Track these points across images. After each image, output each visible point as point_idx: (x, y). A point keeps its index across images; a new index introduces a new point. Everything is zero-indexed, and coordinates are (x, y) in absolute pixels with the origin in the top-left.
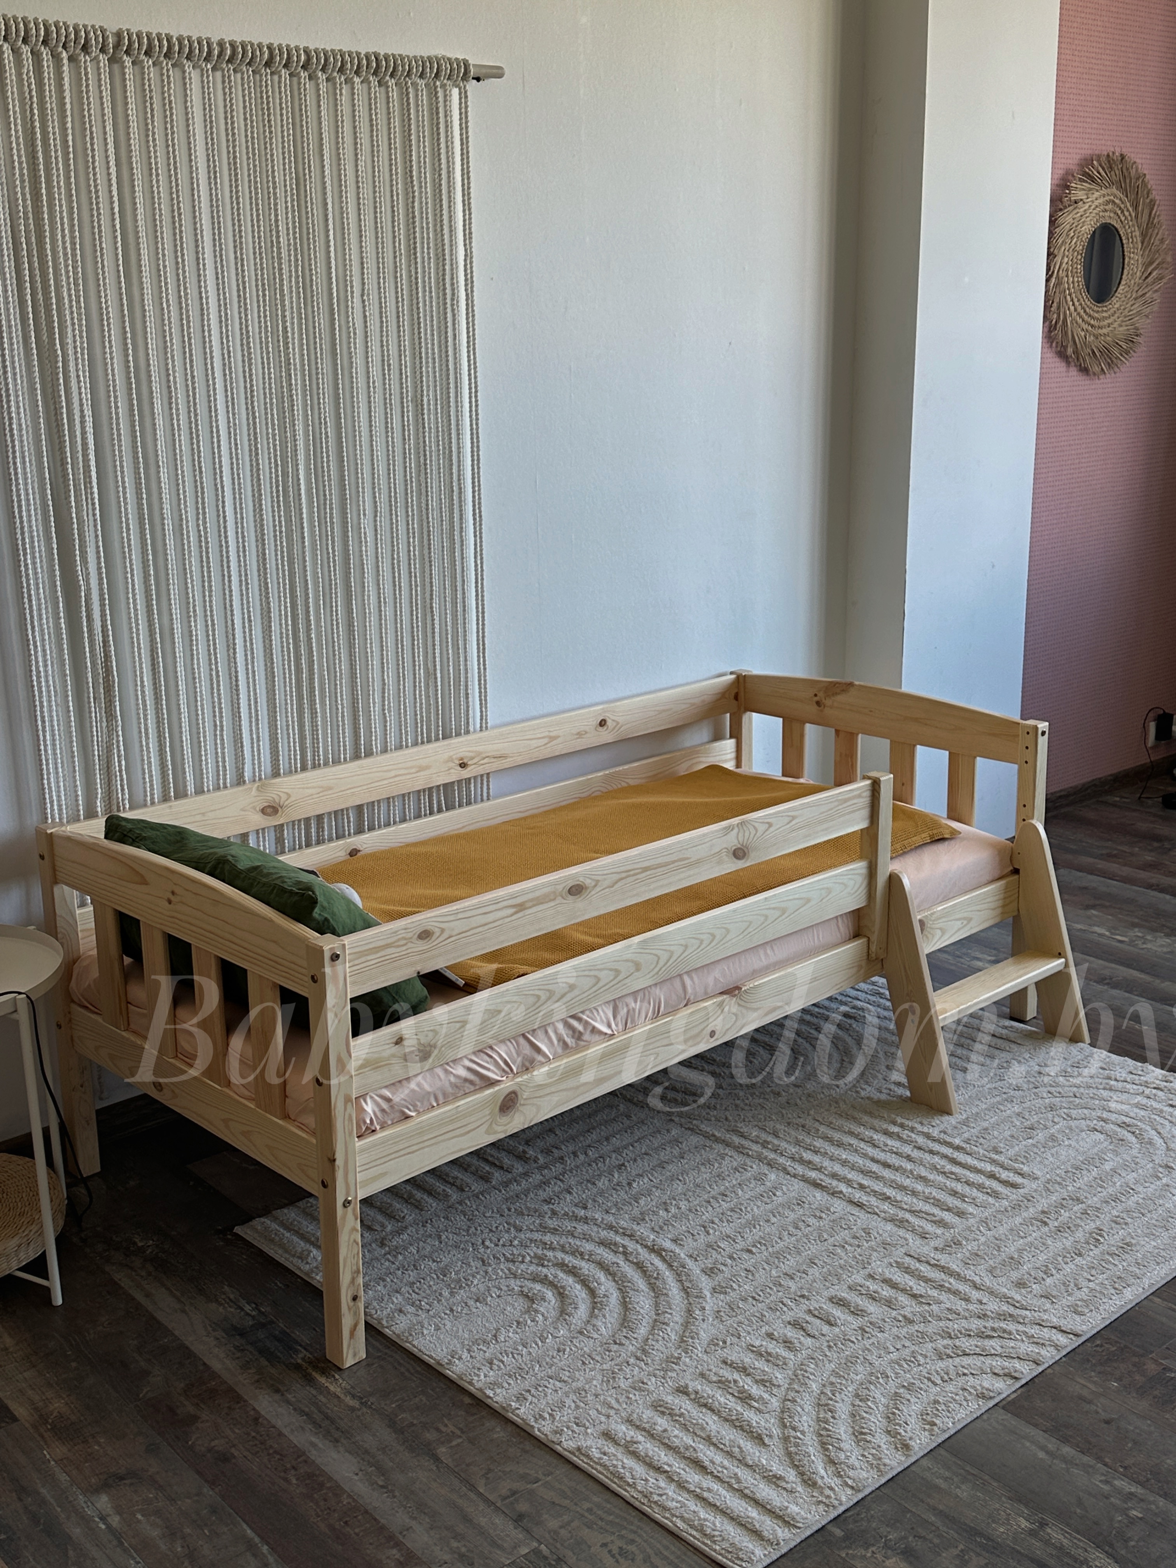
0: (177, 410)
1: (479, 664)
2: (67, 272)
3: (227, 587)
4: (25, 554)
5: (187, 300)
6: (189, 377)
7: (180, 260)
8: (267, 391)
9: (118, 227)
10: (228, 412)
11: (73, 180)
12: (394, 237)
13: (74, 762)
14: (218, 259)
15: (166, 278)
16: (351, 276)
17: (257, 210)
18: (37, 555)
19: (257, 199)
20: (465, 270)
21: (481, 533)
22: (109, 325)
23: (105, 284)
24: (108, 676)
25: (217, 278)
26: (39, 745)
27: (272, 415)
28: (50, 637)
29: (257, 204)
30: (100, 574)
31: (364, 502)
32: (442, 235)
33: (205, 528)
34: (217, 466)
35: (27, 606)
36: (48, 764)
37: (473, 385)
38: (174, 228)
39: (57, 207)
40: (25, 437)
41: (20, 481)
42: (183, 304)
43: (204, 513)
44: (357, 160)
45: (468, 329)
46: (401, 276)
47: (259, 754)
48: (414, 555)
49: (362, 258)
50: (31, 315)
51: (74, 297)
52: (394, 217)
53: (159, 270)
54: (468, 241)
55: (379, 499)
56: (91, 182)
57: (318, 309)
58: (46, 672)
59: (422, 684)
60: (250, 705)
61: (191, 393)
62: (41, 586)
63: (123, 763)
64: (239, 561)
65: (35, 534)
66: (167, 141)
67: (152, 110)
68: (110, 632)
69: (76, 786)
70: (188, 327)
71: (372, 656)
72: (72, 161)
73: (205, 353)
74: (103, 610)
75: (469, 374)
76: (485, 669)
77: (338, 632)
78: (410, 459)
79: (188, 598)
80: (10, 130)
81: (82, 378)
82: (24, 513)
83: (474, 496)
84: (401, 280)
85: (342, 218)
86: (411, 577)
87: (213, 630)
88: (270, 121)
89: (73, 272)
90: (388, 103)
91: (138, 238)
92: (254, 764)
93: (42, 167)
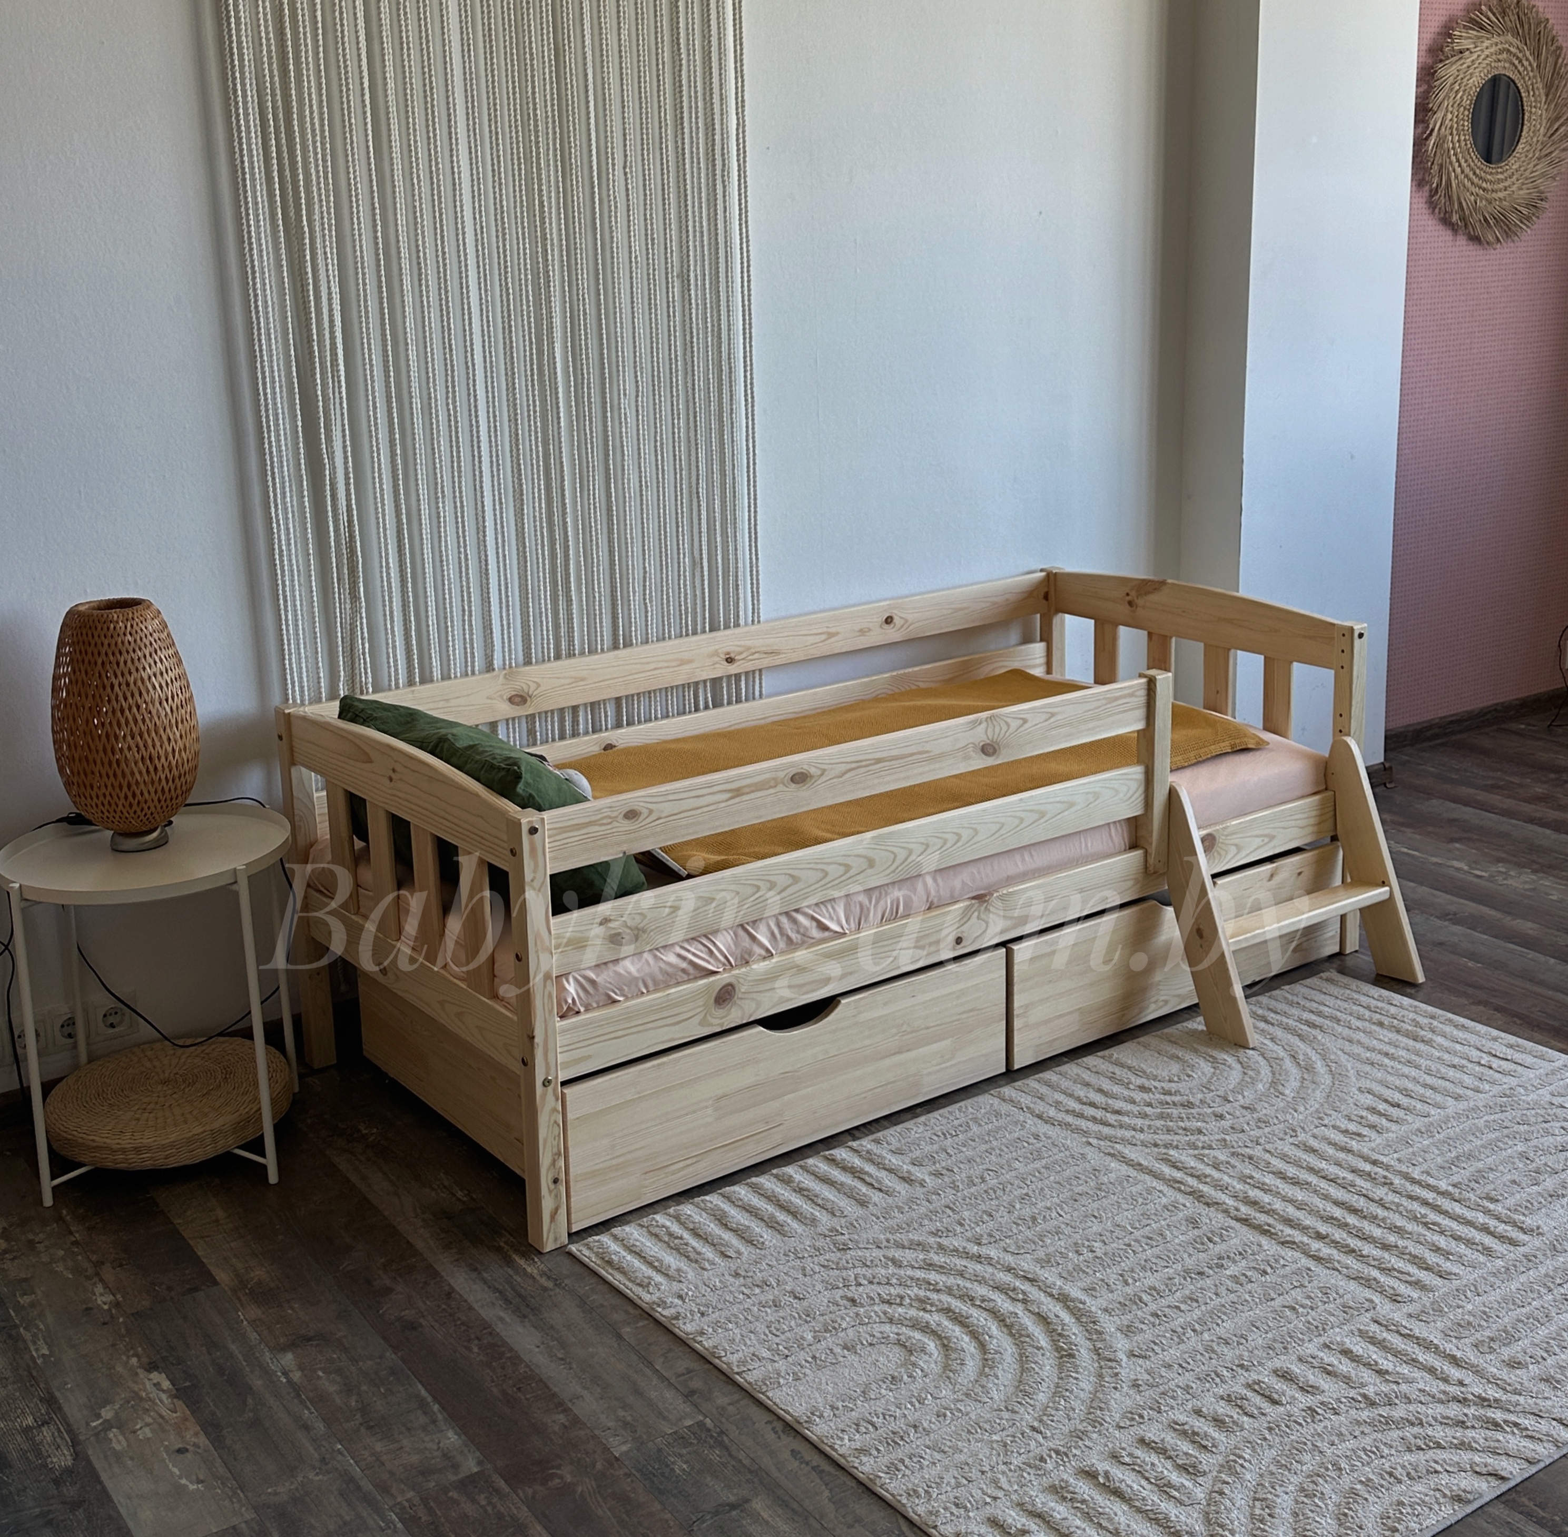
0: (427, 286)
1: (751, 554)
2: (315, 148)
3: (476, 467)
4: (269, 432)
5: (438, 175)
6: (440, 253)
7: (431, 135)
8: (522, 266)
9: (368, 102)
10: (480, 289)
11: (321, 55)
12: (660, 107)
13: (316, 643)
14: (472, 133)
15: (417, 153)
16: (612, 148)
17: (513, 82)
18: (282, 432)
19: (513, 71)
20: (738, 140)
21: (753, 415)
22: (357, 201)
23: (353, 160)
24: (352, 556)
25: (470, 153)
26: (281, 625)
27: (527, 291)
28: (294, 515)
29: (513, 77)
30: (345, 452)
31: (624, 381)
32: (712, 104)
33: (455, 407)
34: (468, 344)
35: (270, 483)
36: (289, 644)
37: (745, 260)
38: (426, 103)
39: (306, 84)
40: (271, 314)
41: (265, 358)
42: (435, 180)
43: (454, 392)
44: (619, 28)
45: (740, 201)
46: (667, 147)
47: (510, 641)
48: (679, 437)
49: (624, 129)
50: (277, 192)
51: (321, 173)
52: (659, 86)
53: (410, 145)
54: (740, 110)
55: (641, 378)
56: (341, 57)
57: (577, 182)
58: (289, 550)
59: (687, 573)
60: (500, 591)
61: (441, 269)
62: (285, 463)
63: (367, 645)
64: (490, 442)
65: (280, 411)
66: (419, 14)
68: (354, 512)
69: (318, 668)
70: (440, 202)
71: (632, 543)
72: (321, 37)
73: (457, 229)
74: (348, 490)
75: (741, 248)
76: (757, 559)
77: (595, 517)
78: (675, 337)
79: (436, 479)
80: (257, 6)
81: (329, 255)
82: (268, 390)
83: (745, 376)
84: (667, 151)
85: (603, 89)
86: (675, 460)
87: (462, 512)
89: (320, 148)
91: (388, 113)
92: (504, 652)
93: (289, 43)
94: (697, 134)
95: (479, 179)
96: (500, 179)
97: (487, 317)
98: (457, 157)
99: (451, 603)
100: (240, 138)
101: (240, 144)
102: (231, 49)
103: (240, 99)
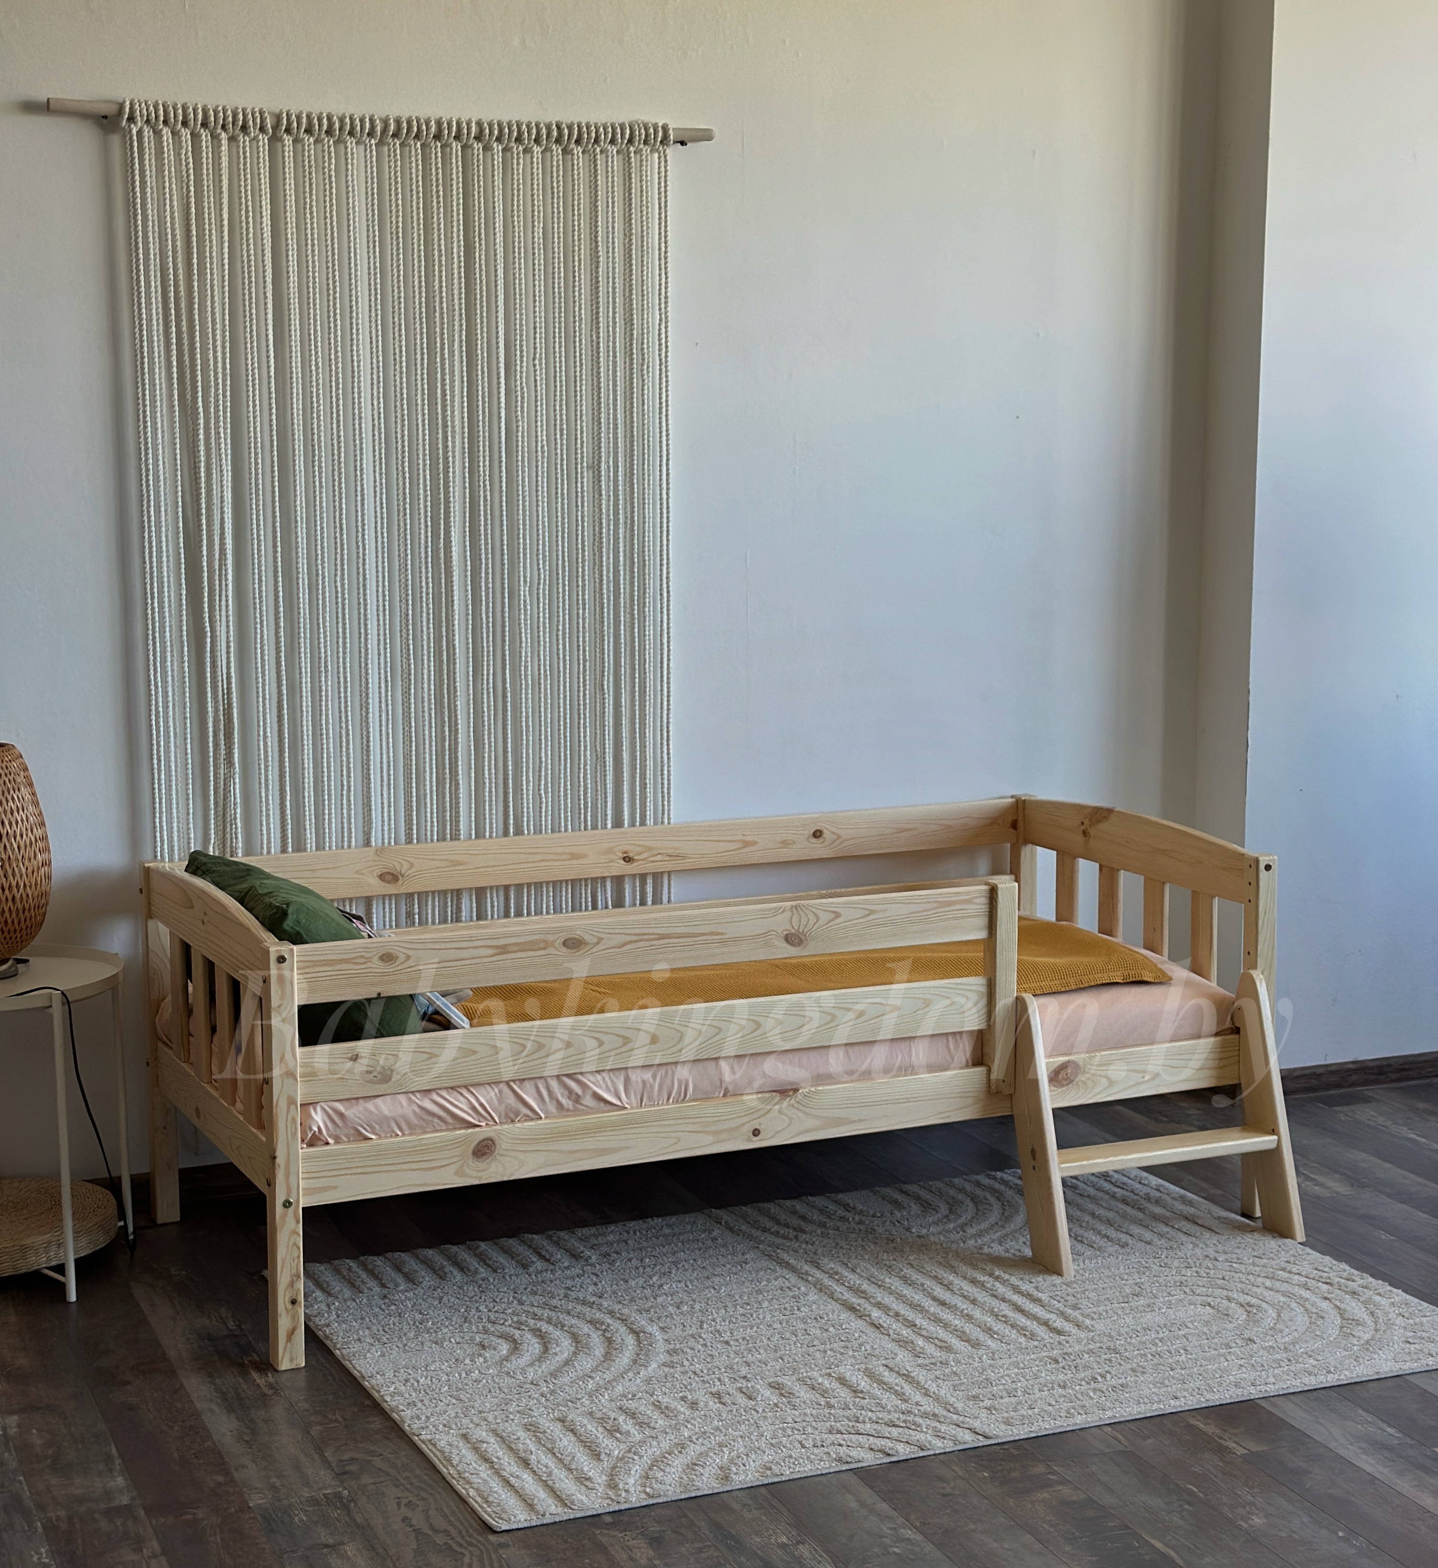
0: (320, 467)
2: (214, 335)
3: (363, 645)
4: (152, 598)
6: (335, 436)
7: (332, 325)
8: (421, 456)
9: (269, 294)
11: (226, 250)
12: (574, 302)
13: (188, 804)
15: (316, 342)
16: (521, 341)
18: (166, 599)
20: (659, 335)
22: (254, 385)
23: (252, 348)
25: (371, 343)
26: (153, 784)
27: (425, 476)
28: (173, 680)
30: (228, 622)
31: (525, 568)
32: (631, 300)
33: (343, 585)
34: (360, 524)
35: (151, 647)
36: (160, 803)
37: (665, 453)
38: (329, 295)
39: (209, 276)
40: (162, 488)
41: (153, 529)
42: (333, 367)
43: (343, 570)
44: (533, 227)
45: (660, 394)
46: (580, 340)
47: (390, 820)
48: (584, 628)
49: (535, 323)
50: (175, 375)
51: (220, 359)
52: (574, 282)
53: (310, 335)
54: (663, 306)
55: (544, 566)
56: (245, 252)
57: (483, 373)
58: (166, 712)
59: (588, 767)
60: (382, 768)
61: (336, 452)
62: (168, 629)
63: (238, 810)
64: (378, 620)
65: (166, 579)
66: (325, 213)
67: (311, 185)
68: (233, 680)
69: (189, 829)
70: (337, 389)
71: (527, 731)
72: (226, 233)
73: (354, 414)
74: (228, 658)
75: (661, 442)
76: (669, 758)
77: (489, 702)
78: (583, 527)
79: (320, 653)
80: (165, 205)
81: (222, 435)
82: (155, 559)
83: (661, 570)
84: (580, 345)
85: (514, 284)
86: (578, 650)
87: (346, 688)
88: (438, 192)
89: (220, 336)
90: (573, 170)
91: (289, 304)
92: (383, 830)
93: (194, 239)
94: (614, 328)
95: (378, 367)
96: (401, 368)
97: (381, 499)
98: (358, 346)
99: (329, 776)
100: (141, 325)
101: (141, 331)
102: (137, 243)
103: (143, 289)
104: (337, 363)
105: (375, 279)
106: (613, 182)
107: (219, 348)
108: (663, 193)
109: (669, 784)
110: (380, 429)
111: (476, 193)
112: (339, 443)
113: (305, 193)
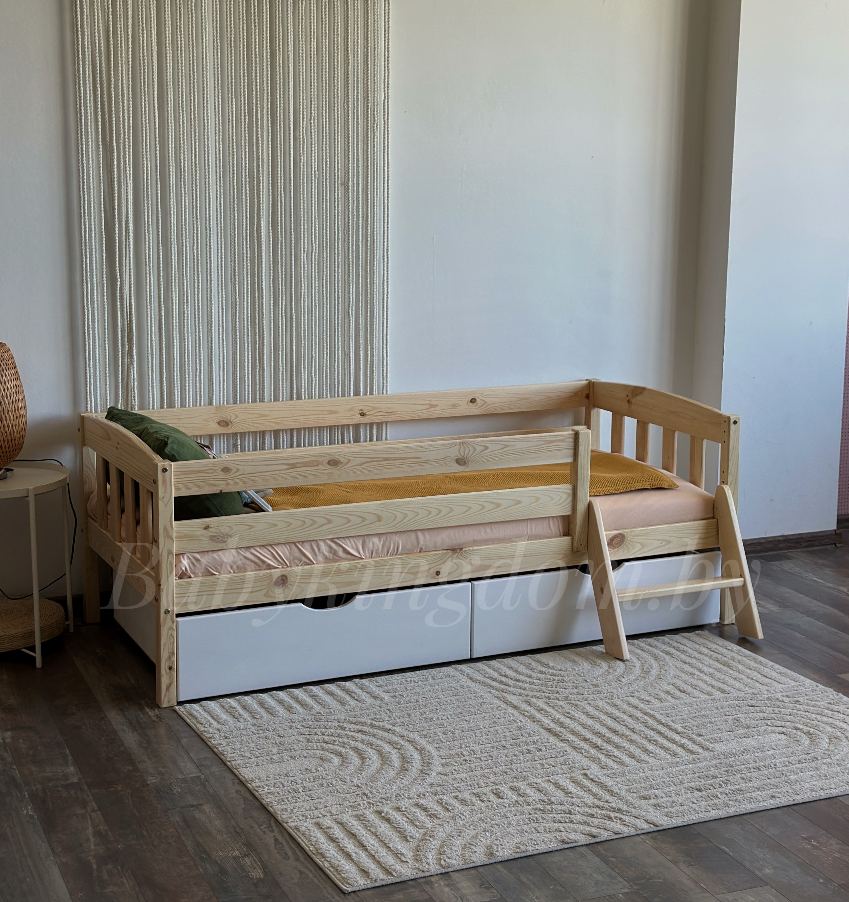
0: (185, 182)
2: (123, 103)
3: (209, 287)
4: (86, 258)
6: (193, 164)
7: (192, 98)
8: (243, 174)
9: (156, 79)
10: (217, 185)
11: (130, 53)
12: (334, 86)
13: (106, 380)
15: (183, 108)
16: (303, 109)
17: (244, 70)
18: (94, 259)
20: (384, 106)
22: (147, 133)
24: (130, 331)
25: (215, 109)
26: (86, 367)
27: (246, 185)
28: (98, 306)
30: (130, 273)
31: (304, 243)
32: (368, 85)
33: (197, 252)
34: (207, 216)
35: (85, 287)
36: (90, 379)
37: (386, 176)
38: (190, 80)
39: (120, 68)
40: (92, 193)
41: (87, 217)
42: (193, 123)
43: (197, 243)
44: (311, 41)
45: (384, 141)
46: (338, 109)
47: (224, 390)
48: (338, 278)
49: (311, 98)
50: (100, 127)
51: (126, 117)
52: (334, 74)
53: (179, 104)
54: (386, 89)
55: (315, 242)
56: (141, 54)
57: (280, 127)
58: (93, 325)
59: (340, 360)
60: (219, 359)
61: (194, 173)
62: (95, 277)
63: (136, 383)
64: (218, 273)
65: (94, 247)
66: (189, 31)
67: (180, 15)
68: (133, 307)
69: (106, 394)
70: (195, 136)
71: (305, 339)
72: (130, 43)
73: (205, 151)
74: (130, 294)
75: (384, 169)
76: (387, 355)
77: (282, 321)
78: (338, 219)
79: (184, 292)
80: (95, 26)
81: (127, 162)
82: (87, 235)
83: (384, 245)
84: (338, 111)
85: (299, 75)
86: (335, 292)
87: (199, 312)
88: (255, 20)
89: (127, 104)
90: (334, 8)
91: (167, 85)
92: (220, 396)
93: (112, 46)
94: (358, 102)
95: (219, 123)
96: (232, 124)
97: (220, 201)
98: (207, 110)
99: (189, 364)
100: (80, 97)
101: (80, 100)
102: (78, 48)
103: (81, 76)
104: (195, 121)
105: (218, 71)
106: (358, 15)
107: (126, 111)
108: (387, 22)
109: (387, 371)
110: (220, 160)
111: (277, 21)
112: (196, 168)
113: (177, 19)
